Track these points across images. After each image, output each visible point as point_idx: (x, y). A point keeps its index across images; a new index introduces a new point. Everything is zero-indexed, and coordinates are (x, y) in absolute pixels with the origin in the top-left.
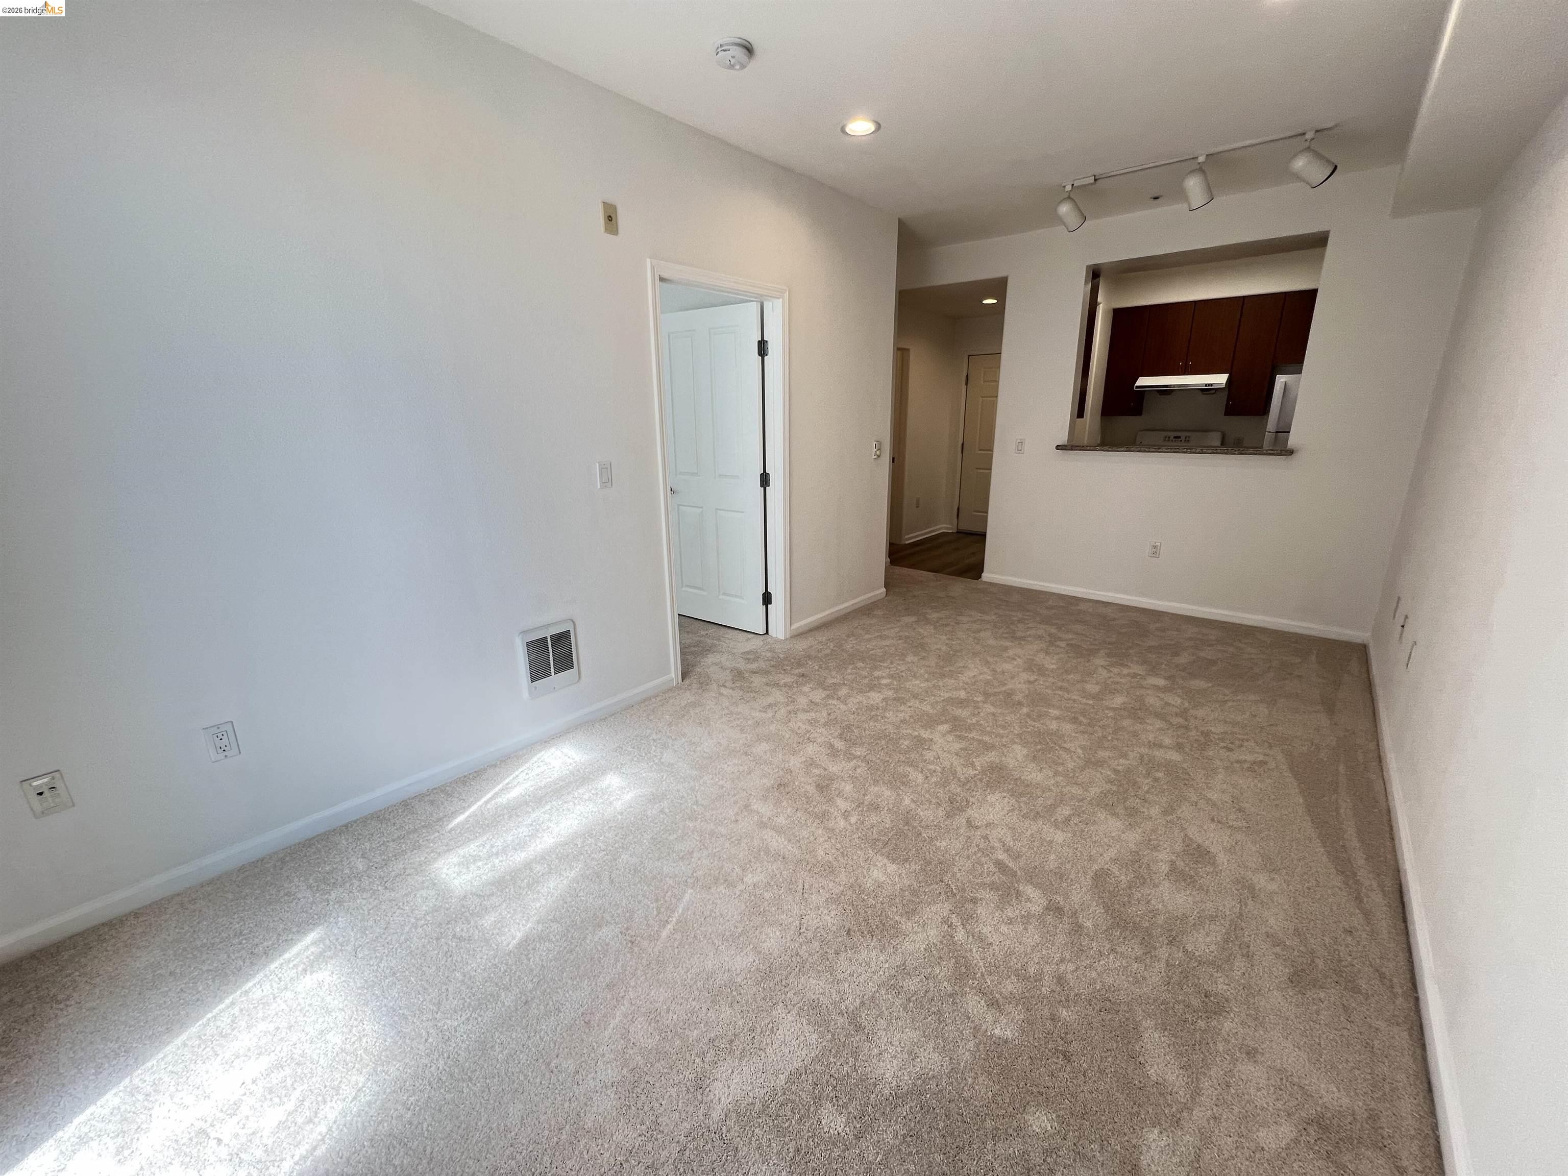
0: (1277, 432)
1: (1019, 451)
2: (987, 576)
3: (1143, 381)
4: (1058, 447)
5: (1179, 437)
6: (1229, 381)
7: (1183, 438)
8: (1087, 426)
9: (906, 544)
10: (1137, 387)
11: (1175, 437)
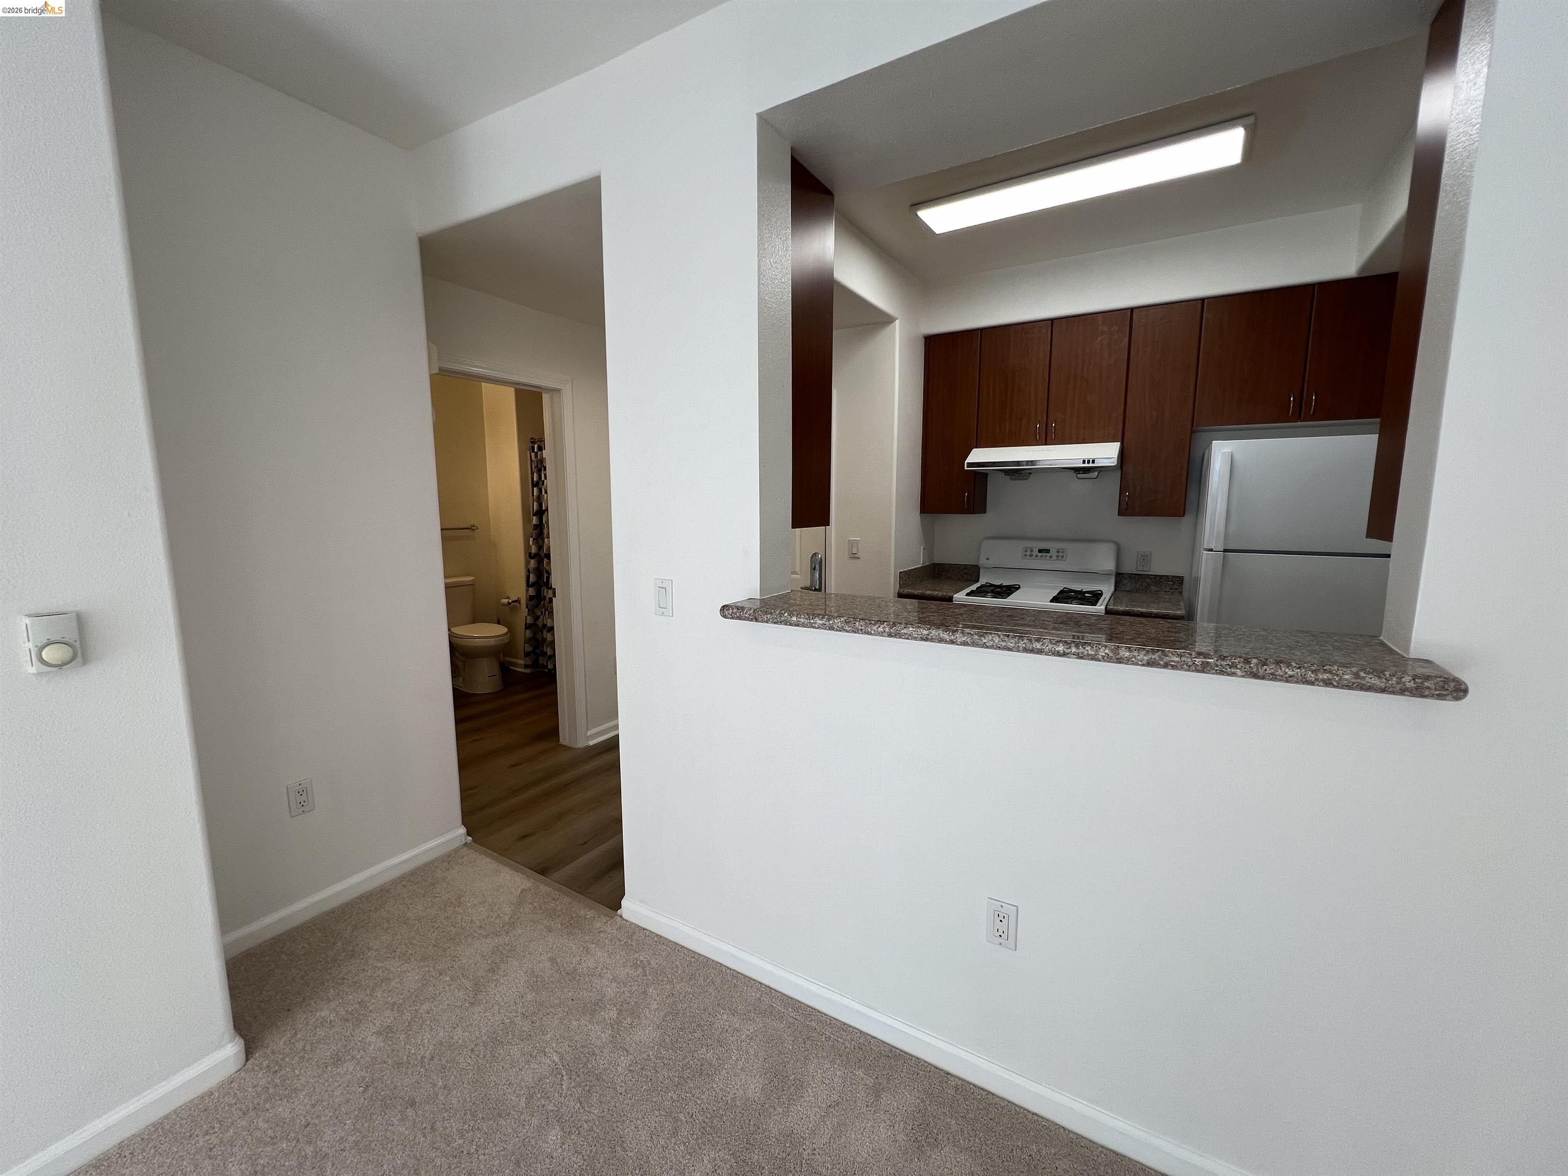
0: (1225, 551)
1: (663, 608)
2: (630, 908)
3: (978, 455)
4: (728, 611)
5: (1048, 551)
6: (1122, 455)
7: (1053, 553)
8: (893, 533)
9: (588, 747)
10: (970, 465)
11: (1040, 551)
